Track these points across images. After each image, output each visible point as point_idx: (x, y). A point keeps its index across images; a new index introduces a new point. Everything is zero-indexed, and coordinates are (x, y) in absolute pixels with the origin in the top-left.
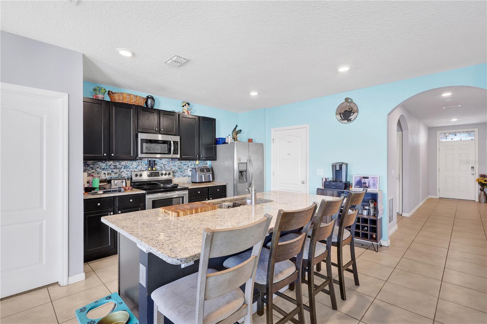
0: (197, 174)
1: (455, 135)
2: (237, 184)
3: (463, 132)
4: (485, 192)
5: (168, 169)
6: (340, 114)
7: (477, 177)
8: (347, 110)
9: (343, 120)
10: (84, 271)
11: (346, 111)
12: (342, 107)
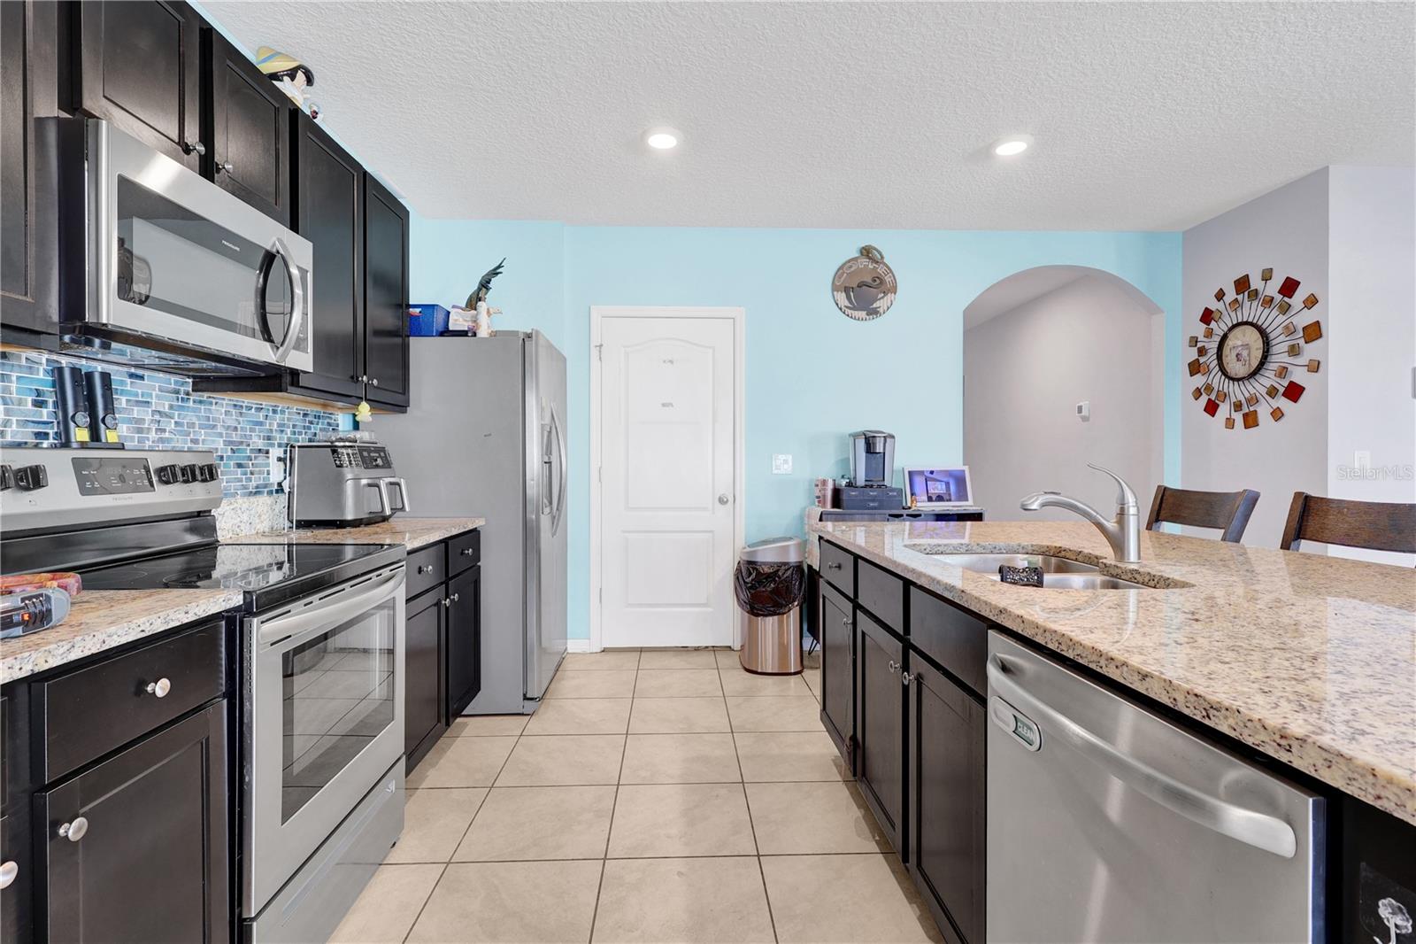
0: (349, 476)
5: (179, 445)
6: (847, 290)
8: (865, 280)
9: (854, 308)
11: (861, 283)
12: (852, 269)
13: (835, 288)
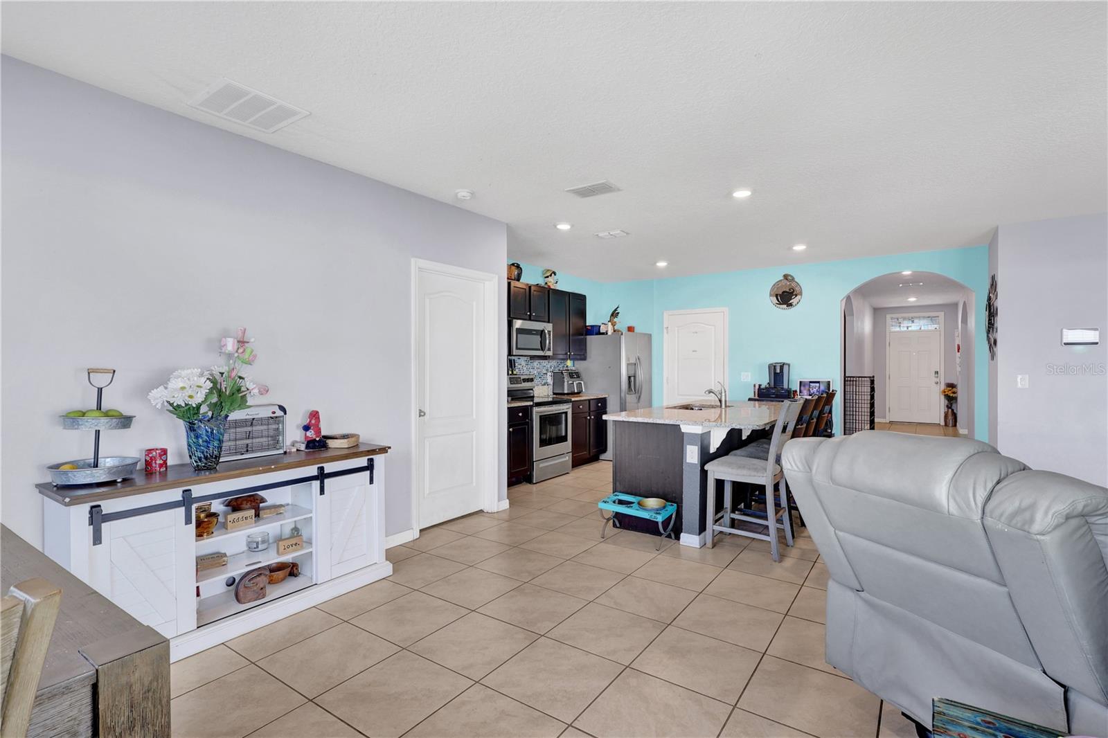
0: (566, 380)
1: (913, 322)
2: (625, 396)
3: (924, 317)
4: (953, 410)
6: (777, 296)
7: (943, 387)
8: (786, 290)
9: (780, 304)
10: (508, 498)
11: (784, 292)
12: (779, 285)
13: (771, 295)
